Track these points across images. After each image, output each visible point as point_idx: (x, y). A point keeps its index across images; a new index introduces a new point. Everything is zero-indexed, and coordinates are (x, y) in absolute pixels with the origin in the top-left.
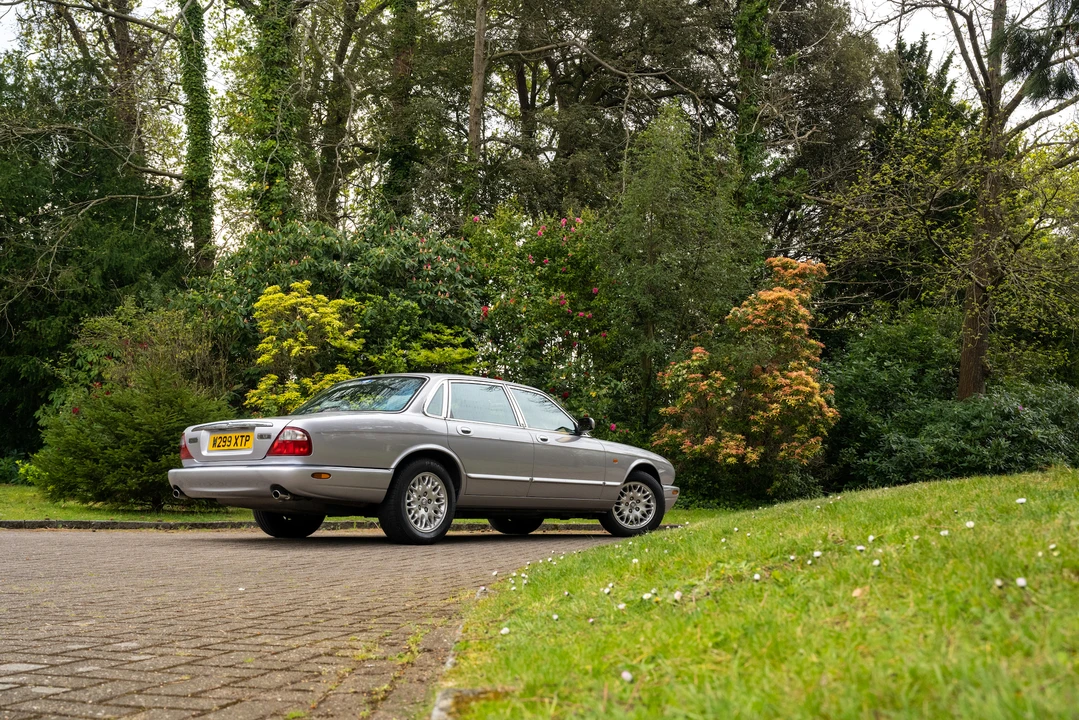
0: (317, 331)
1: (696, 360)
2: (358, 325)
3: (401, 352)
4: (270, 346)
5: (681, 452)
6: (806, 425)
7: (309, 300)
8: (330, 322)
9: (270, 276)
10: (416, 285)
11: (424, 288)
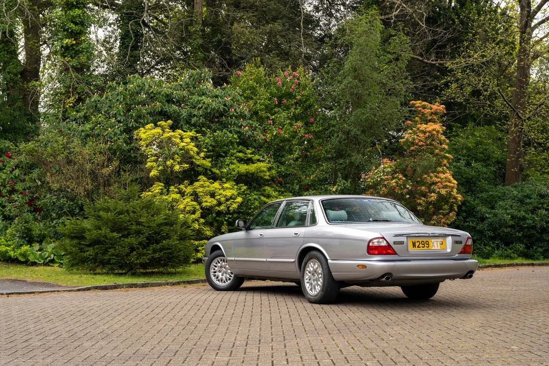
1: (388, 167)
2: (205, 150)
7: (175, 133)
8: (192, 148)
9: (134, 115)
10: (226, 122)
11: (233, 123)
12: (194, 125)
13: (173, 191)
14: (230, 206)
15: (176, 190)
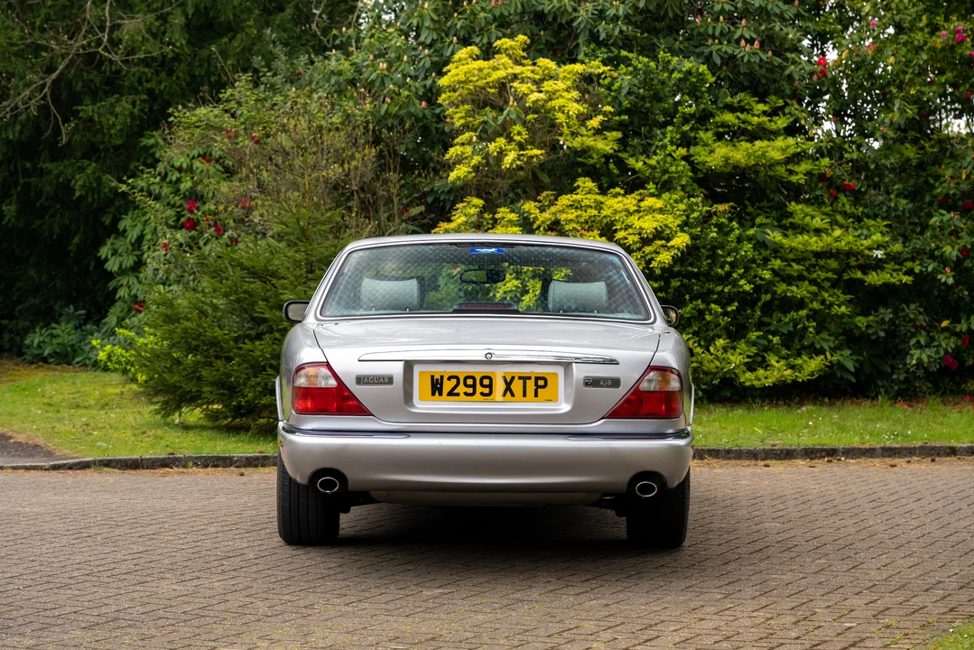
0: (544, 125)
2: (608, 108)
3: (682, 151)
4: (469, 149)
7: (526, 70)
8: (564, 106)
9: (458, 26)
10: (702, 30)
11: (717, 33)
12: (605, 44)
13: (504, 218)
15: (513, 216)
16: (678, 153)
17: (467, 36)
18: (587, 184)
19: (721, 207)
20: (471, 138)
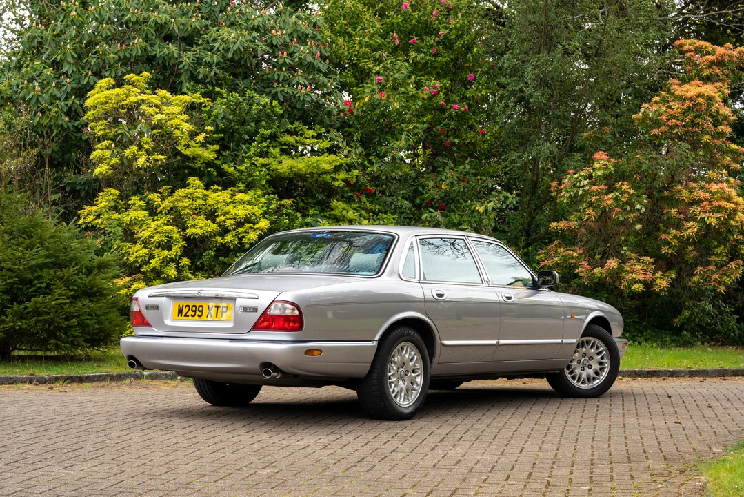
0: (164, 138)
1: (600, 168)
2: (209, 128)
3: (262, 161)
4: (108, 153)
5: (576, 276)
6: (725, 245)
7: (150, 96)
8: (179, 125)
9: (93, 63)
10: (269, 76)
11: (281, 80)
12: (202, 82)
13: (135, 204)
14: (244, 237)
15: (142, 203)
16: (259, 162)
17: (98, 70)
18: (196, 182)
19: (289, 202)
20: (110, 145)
